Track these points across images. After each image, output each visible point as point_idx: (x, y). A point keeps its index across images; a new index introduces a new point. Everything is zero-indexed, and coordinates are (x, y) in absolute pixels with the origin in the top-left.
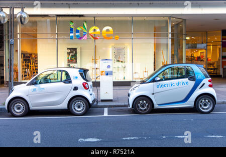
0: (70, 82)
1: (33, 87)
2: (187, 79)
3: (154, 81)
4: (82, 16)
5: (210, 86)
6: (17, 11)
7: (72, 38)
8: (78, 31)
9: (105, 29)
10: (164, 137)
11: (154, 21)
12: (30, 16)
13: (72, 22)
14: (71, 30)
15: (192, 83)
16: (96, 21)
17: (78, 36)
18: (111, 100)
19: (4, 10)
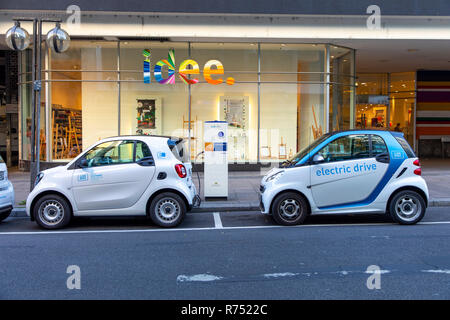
0: (151, 163)
2: (374, 159)
3: (311, 162)
4: (166, 39)
5: (417, 173)
6: (47, 29)
7: (147, 81)
8: (158, 68)
9: (209, 64)
10: (345, 273)
11: (298, 51)
12: (73, 38)
13: (147, 50)
14: (146, 65)
15: (384, 167)
16: (191, 50)
17: (158, 77)
18: (225, 198)
19: (23, 25)
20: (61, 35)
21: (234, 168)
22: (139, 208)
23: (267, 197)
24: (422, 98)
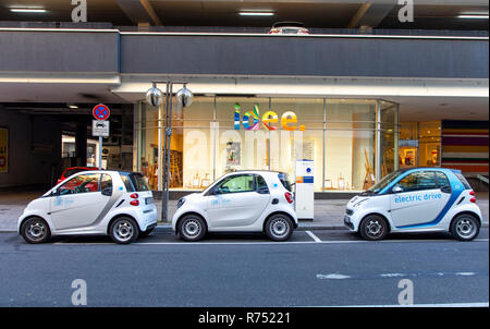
0: (267, 192)
1: (213, 198)
2: (439, 190)
3: (390, 192)
4: (253, 96)
5: (473, 201)
6: (176, 88)
7: (237, 128)
8: (246, 118)
9: (285, 115)
10: (441, 274)
11: (352, 105)
12: (195, 95)
13: (237, 104)
14: (237, 116)
15: (446, 197)
16: (271, 104)
17: (246, 125)
18: (311, 220)
19: (158, 86)
20: (188, 94)
22: (258, 226)
23: (356, 219)
24: (446, 142)
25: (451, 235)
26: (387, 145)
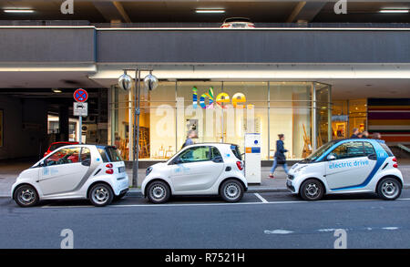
0: (221, 161)
1: (175, 166)
2: (366, 158)
3: (325, 159)
4: (208, 80)
5: (395, 166)
6: (144, 75)
8: (202, 99)
9: (236, 96)
10: (370, 229)
11: (292, 87)
12: (160, 80)
13: (195, 87)
14: (195, 97)
15: (374, 163)
16: (223, 86)
17: (202, 105)
18: (258, 184)
19: (128, 73)
20: (153, 79)
21: (264, 164)
22: (214, 190)
23: (296, 183)
24: (371, 117)
25: (377, 195)
26: (322, 119)
